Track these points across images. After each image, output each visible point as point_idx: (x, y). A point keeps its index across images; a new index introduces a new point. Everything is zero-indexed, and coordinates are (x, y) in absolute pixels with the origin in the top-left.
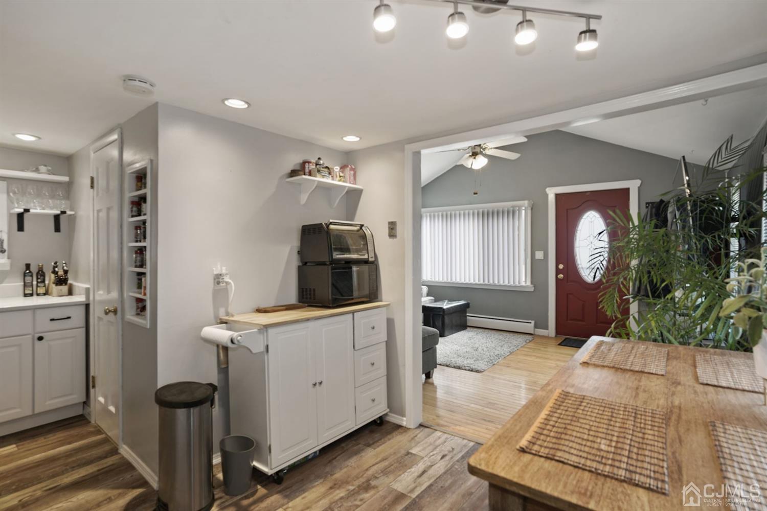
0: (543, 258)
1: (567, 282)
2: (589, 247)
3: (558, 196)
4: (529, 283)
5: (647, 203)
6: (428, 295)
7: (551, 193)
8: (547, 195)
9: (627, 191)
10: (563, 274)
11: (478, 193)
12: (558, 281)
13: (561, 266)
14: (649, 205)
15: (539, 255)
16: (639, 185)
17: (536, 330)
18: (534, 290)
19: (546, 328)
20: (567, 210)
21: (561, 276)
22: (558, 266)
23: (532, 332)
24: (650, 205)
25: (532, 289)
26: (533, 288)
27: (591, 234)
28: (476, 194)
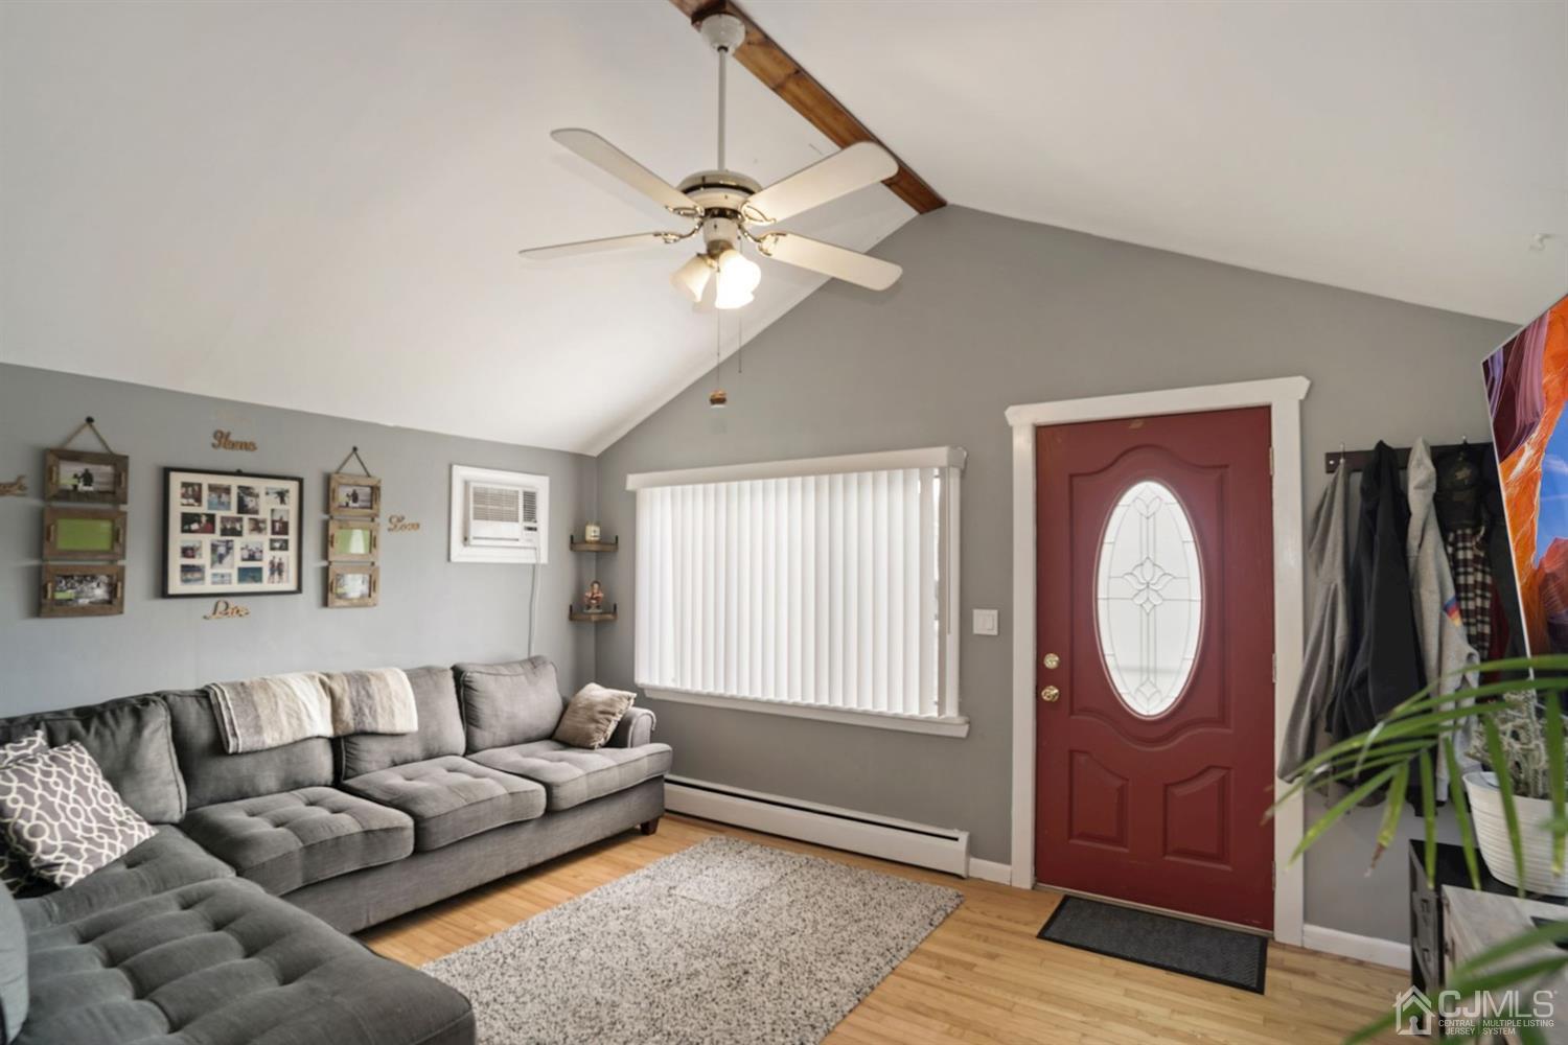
0: (995, 632)
1: (1072, 713)
2: (1138, 601)
3: (1043, 434)
4: (952, 712)
5: (1329, 456)
6: (654, 737)
7: (1022, 421)
8: (1007, 432)
9: (1262, 415)
10: (1057, 687)
11: (727, 397)
12: (1041, 707)
13: (1051, 661)
14: (1337, 463)
15: (985, 622)
16: (1302, 397)
17: (973, 860)
18: (969, 734)
19: (1005, 859)
20: (1071, 476)
21: (1051, 692)
22: (1043, 660)
23: (961, 871)
24: (1342, 461)
25: (962, 732)
26: (966, 727)
27: (1148, 558)
28: (721, 401)
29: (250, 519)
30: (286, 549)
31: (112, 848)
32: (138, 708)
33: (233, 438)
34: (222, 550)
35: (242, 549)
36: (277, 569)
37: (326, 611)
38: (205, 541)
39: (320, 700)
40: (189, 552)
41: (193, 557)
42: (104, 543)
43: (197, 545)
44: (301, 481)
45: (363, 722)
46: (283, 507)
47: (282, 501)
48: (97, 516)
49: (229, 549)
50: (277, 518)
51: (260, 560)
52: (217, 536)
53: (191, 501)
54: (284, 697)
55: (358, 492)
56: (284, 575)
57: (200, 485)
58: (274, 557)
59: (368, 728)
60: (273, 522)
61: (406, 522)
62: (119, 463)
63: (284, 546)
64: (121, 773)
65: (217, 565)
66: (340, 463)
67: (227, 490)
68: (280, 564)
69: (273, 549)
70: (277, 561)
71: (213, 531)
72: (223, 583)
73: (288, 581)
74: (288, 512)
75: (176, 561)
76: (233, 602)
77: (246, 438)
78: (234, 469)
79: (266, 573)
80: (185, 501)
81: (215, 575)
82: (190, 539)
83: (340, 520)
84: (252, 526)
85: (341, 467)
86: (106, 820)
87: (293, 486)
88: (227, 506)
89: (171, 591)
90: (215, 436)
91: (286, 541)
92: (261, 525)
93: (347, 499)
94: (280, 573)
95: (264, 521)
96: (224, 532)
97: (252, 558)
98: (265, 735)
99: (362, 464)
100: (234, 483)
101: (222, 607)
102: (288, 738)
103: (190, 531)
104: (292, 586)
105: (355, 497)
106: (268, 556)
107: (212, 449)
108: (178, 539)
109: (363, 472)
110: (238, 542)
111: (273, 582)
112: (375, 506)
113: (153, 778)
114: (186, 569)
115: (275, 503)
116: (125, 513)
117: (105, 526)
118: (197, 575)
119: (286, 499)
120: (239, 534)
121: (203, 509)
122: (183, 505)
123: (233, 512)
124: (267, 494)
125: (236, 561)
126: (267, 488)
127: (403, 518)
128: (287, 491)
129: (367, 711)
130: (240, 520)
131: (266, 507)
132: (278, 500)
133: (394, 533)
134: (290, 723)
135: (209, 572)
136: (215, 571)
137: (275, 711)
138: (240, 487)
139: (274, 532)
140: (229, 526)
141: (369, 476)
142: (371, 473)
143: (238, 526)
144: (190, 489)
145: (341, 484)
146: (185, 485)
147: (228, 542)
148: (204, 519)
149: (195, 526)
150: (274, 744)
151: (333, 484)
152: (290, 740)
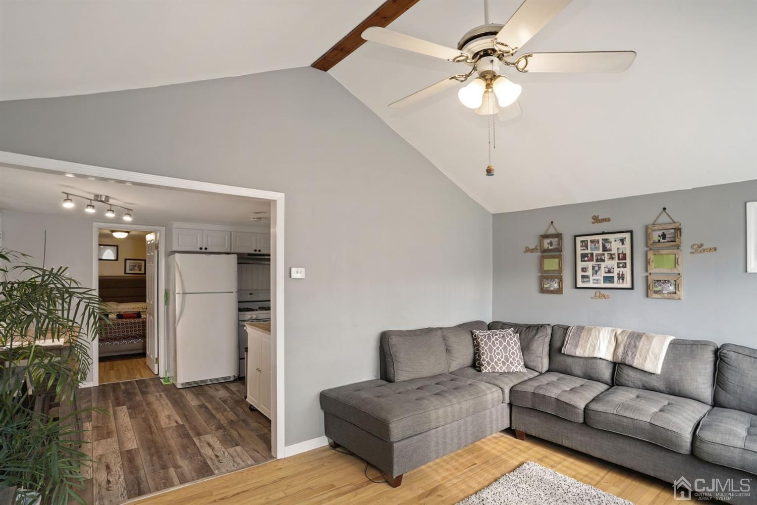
29: (608, 254)
30: (626, 267)
31: (501, 368)
32: (539, 328)
33: (600, 218)
34: (597, 268)
35: (605, 268)
36: (621, 277)
37: (647, 299)
38: (590, 265)
39: (609, 342)
40: (584, 269)
41: (586, 272)
42: (556, 268)
43: (587, 266)
44: (631, 232)
45: (626, 359)
46: (623, 246)
47: (623, 243)
48: (554, 257)
49: (599, 268)
50: (620, 252)
51: (613, 273)
52: (594, 263)
53: (584, 248)
54: (594, 337)
55: (665, 233)
56: (625, 279)
57: (587, 241)
58: (620, 271)
59: (627, 362)
60: (619, 254)
61: (704, 247)
62: (559, 236)
63: (625, 266)
64: (525, 348)
65: (595, 275)
66: (656, 218)
67: (598, 242)
68: (623, 274)
69: (619, 267)
70: (621, 273)
71: (593, 261)
72: (597, 283)
73: (627, 283)
74: (625, 248)
75: (580, 273)
76: (603, 292)
77: (606, 217)
78: (601, 232)
79: (616, 279)
80: (582, 248)
81: (594, 279)
82: (585, 264)
83: (654, 250)
84: (609, 257)
85: (655, 221)
86: (507, 360)
87: (627, 236)
88: (598, 249)
89: (578, 286)
90: (593, 218)
91: (625, 263)
92: (613, 256)
93: (659, 238)
94: (623, 279)
95: (614, 254)
96: (597, 261)
97: (609, 272)
98: (577, 350)
99: (669, 216)
100: (600, 238)
101: (598, 294)
102: (586, 355)
103: (584, 261)
104: (629, 285)
105: (664, 236)
106: (616, 270)
107: (592, 224)
108: (580, 264)
109: (670, 221)
110: (603, 265)
111: (619, 283)
112: (677, 240)
113: (533, 353)
114: (583, 277)
115: (619, 244)
116: (562, 255)
117: (557, 260)
118: (587, 279)
119: (624, 242)
120: (604, 261)
121: (589, 251)
122: (581, 250)
123: (601, 251)
124: (615, 241)
125: (602, 273)
126: (615, 238)
127: (702, 245)
128: (625, 238)
129: (630, 354)
130: (604, 254)
131: (615, 247)
132: (621, 243)
133: (696, 255)
134: (589, 348)
135: (591, 278)
136: (594, 278)
137: (586, 342)
138: (603, 239)
139: (619, 259)
140: (599, 258)
141: (674, 222)
142: (675, 221)
143: (603, 257)
144: (584, 243)
145: (654, 230)
146: (582, 242)
147: (599, 265)
148: (589, 255)
149: (586, 259)
150: (580, 355)
151: (649, 231)
152: (587, 356)
